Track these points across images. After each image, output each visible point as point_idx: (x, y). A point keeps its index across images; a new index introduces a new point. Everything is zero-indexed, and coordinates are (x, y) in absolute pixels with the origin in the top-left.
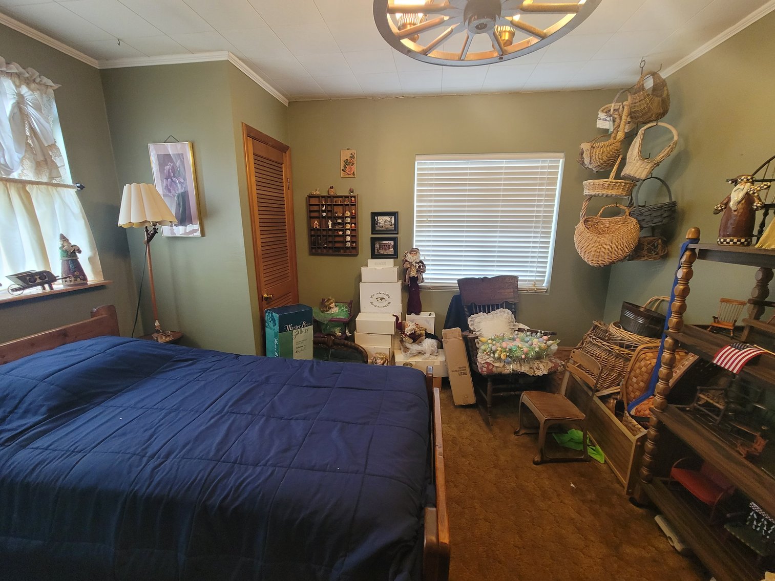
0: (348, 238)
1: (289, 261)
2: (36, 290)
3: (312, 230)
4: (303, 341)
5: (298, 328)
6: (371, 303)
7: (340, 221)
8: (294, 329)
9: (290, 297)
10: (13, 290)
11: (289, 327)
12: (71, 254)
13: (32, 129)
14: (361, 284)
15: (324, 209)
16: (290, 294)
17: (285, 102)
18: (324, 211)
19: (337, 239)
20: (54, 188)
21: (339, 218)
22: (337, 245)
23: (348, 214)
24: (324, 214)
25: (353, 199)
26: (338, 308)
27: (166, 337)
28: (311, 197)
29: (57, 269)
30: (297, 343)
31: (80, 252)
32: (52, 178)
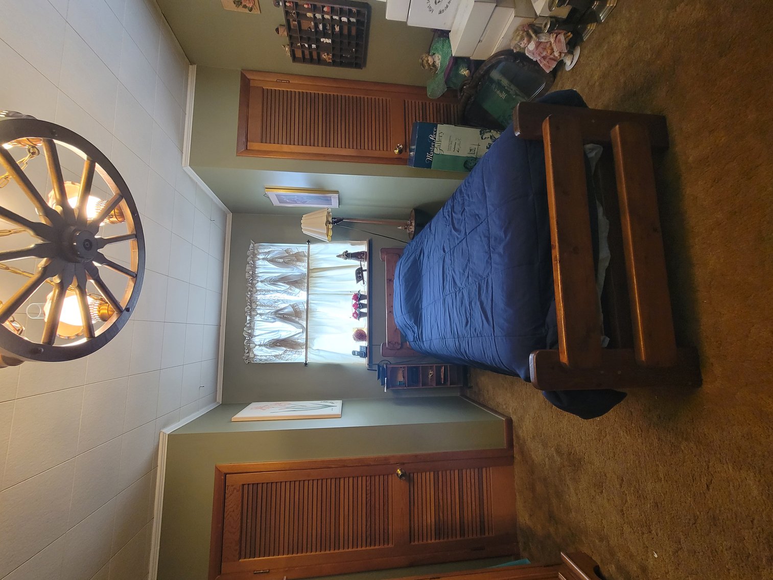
0: (344, 19)
1: (370, 97)
2: (365, 274)
3: (334, 61)
4: (450, 140)
5: (434, 145)
6: (440, 12)
7: (321, 27)
8: (433, 151)
9: (410, 101)
10: (364, 283)
11: (429, 157)
12: (347, 255)
13: (281, 258)
14: (410, 24)
15: (307, 46)
16: (406, 101)
17: (193, 69)
18: (310, 46)
19: (345, 31)
20: (310, 257)
21: (316, 26)
22: (354, 32)
23: (309, 15)
24: (314, 46)
25: (287, 4)
26: (437, 55)
27: (411, 225)
28: (294, 58)
29: (356, 263)
30: (449, 149)
31: (347, 251)
32: (305, 256)
